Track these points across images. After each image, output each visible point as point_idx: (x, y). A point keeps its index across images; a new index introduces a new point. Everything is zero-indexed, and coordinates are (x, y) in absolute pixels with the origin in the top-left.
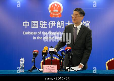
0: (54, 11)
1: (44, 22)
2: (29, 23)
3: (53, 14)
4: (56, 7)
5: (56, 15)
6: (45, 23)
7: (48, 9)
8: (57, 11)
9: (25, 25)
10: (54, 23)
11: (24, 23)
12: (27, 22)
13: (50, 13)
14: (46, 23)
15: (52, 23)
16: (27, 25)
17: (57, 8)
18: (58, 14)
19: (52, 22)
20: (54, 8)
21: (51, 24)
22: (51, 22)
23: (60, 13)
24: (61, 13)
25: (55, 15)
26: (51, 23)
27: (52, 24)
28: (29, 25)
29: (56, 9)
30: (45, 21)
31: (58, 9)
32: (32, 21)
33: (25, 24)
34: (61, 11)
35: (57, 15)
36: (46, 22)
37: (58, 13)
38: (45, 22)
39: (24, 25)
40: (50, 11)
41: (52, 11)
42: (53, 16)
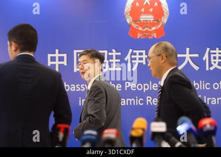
0: (143, 18)
1: (110, 54)
2: (65, 55)
3: (140, 29)
4: (147, 7)
5: (147, 31)
6: (114, 57)
7: (125, 14)
8: (150, 18)
9: (53, 63)
10: (141, 56)
11: (49, 56)
12: (59, 53)
13: (130, 25)
14: (117, 57)
15: (135, 54)
16: (61, 63)
17: (151, 10)
18: (154, 28)
19: (138, 52)
20: (143, 10)
21: (132, 59)
22: (133, 54)
23: (159, 26)
24: (162, 25)
25: (144, 30)
26: (133, 57)
27: (135, 59)
28: (65, 63)
29: (147, 12)
30: (114, 50)
31: (153, 13)
32: (75, 51)
33: (53, 59)
34: (165, 20)
35: (149, 30)
36: (117, 52)
37: (153, 25)
38: (114, 53)
39: (50, 63)
40: (129, 20)
41: (136, 20)
42: (139, 35)
